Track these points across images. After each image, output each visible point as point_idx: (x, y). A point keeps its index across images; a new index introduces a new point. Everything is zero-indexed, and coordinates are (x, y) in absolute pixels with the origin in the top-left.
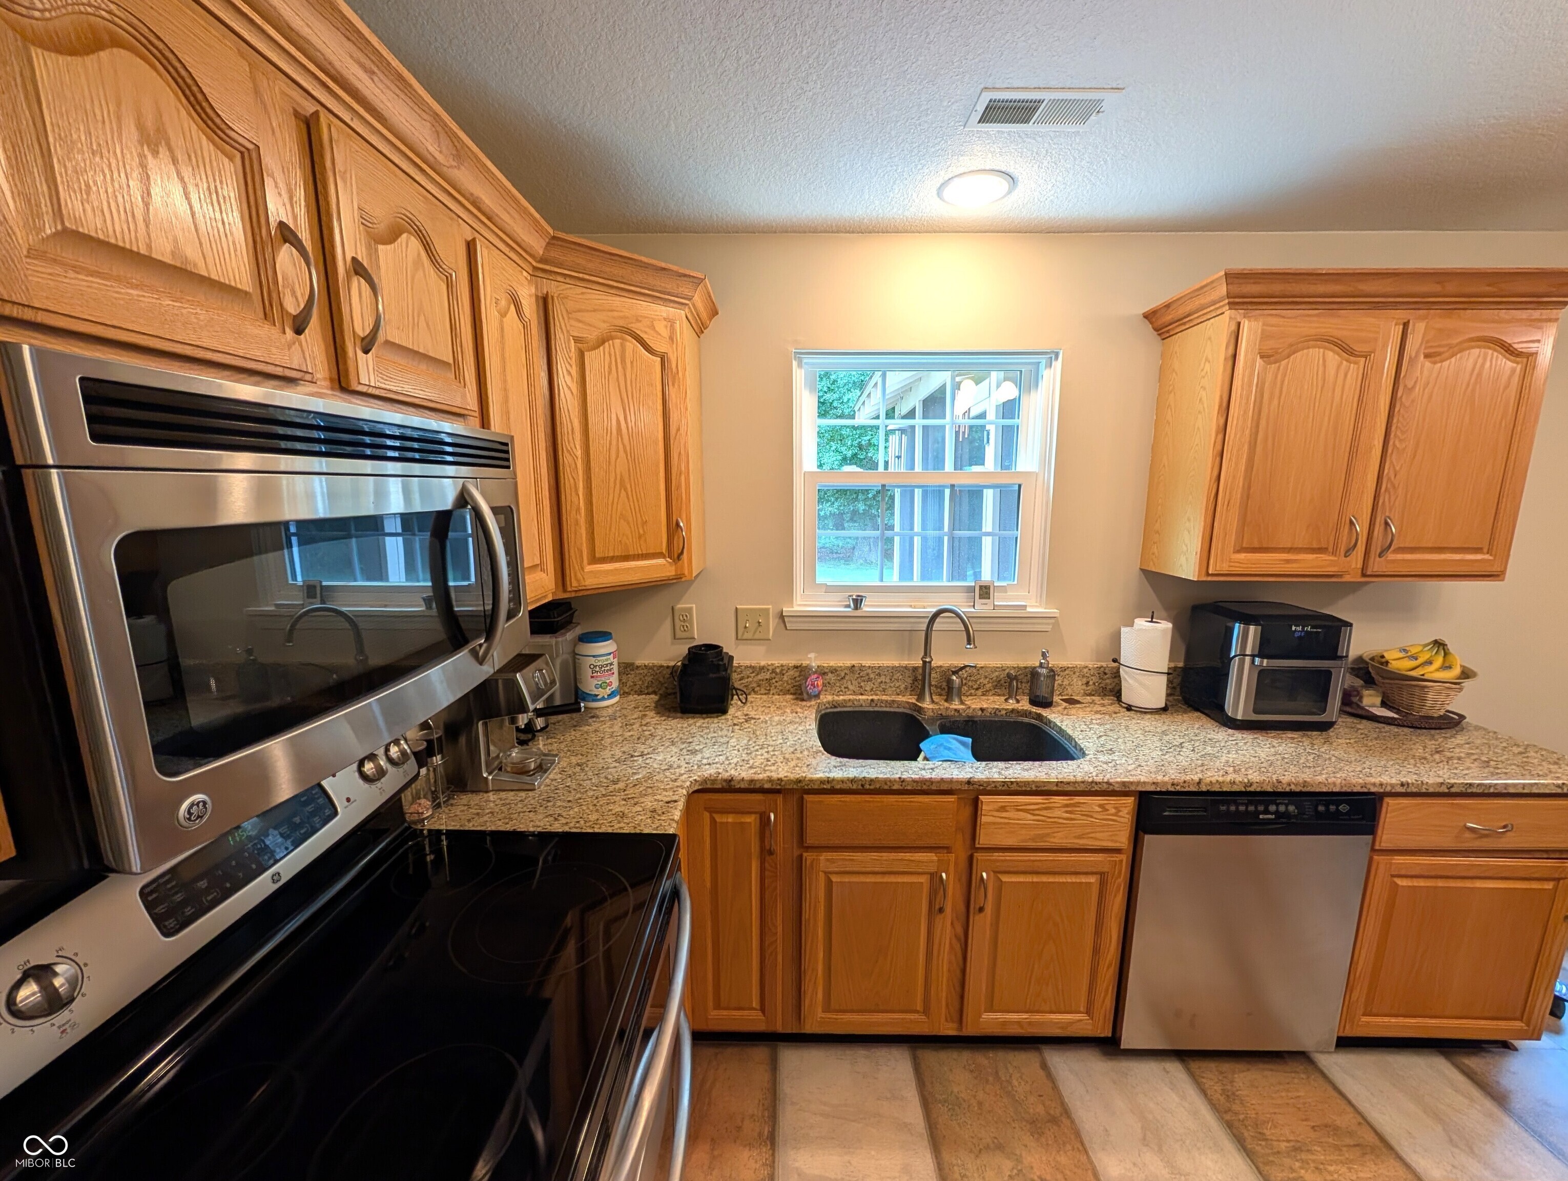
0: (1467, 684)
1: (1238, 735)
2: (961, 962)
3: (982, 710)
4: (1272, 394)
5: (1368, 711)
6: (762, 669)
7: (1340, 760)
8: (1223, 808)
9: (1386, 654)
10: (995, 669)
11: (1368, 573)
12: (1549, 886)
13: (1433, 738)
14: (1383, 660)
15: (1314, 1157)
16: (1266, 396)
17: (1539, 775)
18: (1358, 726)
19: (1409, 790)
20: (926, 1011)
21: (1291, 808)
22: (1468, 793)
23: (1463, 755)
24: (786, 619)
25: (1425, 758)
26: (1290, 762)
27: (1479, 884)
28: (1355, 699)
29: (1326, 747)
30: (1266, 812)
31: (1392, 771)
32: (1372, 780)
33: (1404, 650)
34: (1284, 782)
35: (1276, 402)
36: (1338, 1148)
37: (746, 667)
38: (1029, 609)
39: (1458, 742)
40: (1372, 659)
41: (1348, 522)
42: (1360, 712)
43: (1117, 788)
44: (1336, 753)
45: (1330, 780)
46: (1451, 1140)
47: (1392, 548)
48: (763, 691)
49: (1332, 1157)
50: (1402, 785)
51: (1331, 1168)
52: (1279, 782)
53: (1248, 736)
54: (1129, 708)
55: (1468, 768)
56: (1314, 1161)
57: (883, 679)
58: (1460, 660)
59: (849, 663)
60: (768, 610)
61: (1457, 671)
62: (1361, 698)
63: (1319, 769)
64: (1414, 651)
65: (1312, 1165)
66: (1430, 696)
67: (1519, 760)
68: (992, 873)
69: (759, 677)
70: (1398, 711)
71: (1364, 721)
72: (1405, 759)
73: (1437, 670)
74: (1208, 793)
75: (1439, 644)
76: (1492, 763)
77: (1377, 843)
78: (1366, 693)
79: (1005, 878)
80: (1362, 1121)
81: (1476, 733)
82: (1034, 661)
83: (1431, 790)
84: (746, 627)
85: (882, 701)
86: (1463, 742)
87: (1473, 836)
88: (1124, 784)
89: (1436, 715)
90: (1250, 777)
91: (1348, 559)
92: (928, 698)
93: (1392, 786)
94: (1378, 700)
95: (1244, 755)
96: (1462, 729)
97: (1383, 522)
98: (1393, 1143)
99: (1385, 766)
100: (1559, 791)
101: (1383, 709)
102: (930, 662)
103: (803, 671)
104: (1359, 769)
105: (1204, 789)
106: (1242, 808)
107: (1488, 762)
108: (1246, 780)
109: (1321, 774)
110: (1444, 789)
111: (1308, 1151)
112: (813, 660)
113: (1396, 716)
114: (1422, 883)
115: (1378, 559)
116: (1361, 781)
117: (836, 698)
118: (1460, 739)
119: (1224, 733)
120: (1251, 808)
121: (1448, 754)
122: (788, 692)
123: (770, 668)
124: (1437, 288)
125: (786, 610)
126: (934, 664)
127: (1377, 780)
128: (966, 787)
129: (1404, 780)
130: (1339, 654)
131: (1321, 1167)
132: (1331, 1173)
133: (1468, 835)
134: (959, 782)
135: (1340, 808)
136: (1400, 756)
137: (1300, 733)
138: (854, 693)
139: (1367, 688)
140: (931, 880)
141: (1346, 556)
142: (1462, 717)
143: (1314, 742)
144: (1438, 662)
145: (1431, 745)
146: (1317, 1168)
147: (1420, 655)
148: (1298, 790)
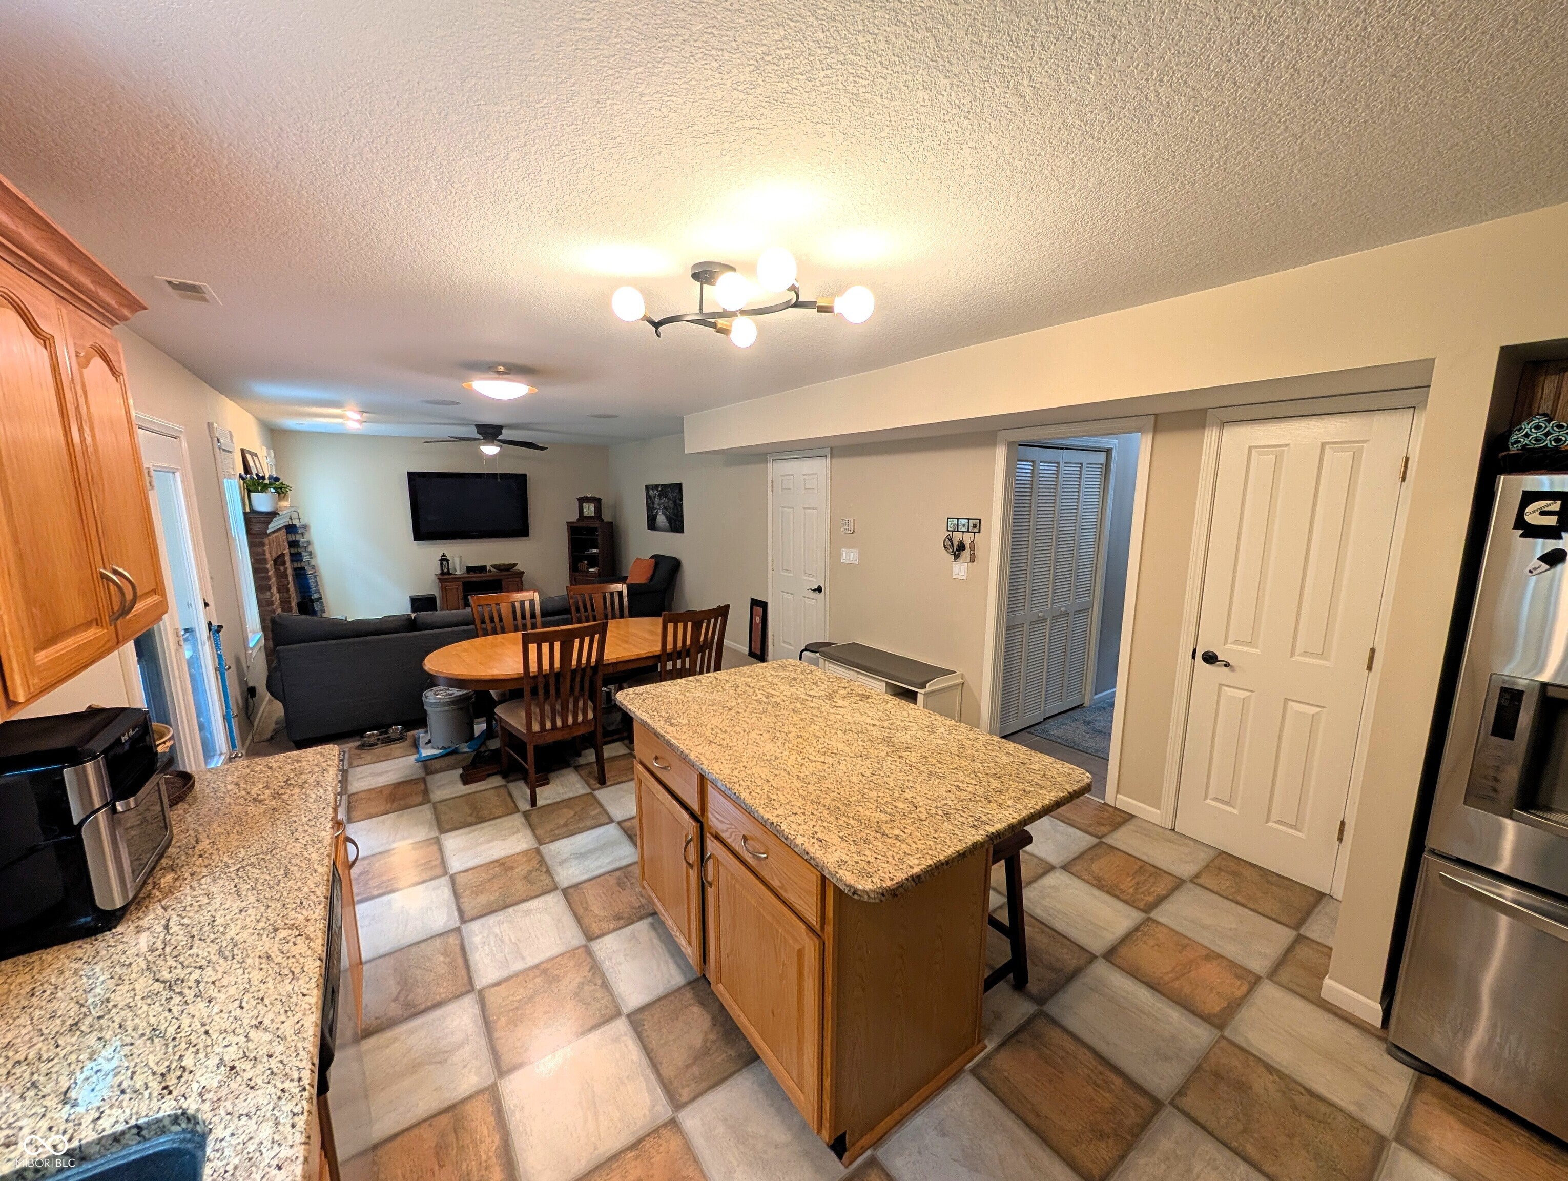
11: (120, 640)
15: (474, 1169)
36: (461, 1148)
41: (99, 578)
46: (440, 1062)
49: (471, 1153)
51: (484, 1157)
56: (479, 1170)
65: (483, 1172)
80: (429, 1122)
98: (448, 1103)
111: (468, 1175)
131: (484, 1164)
132: (489, 1158)
146: (486, 1169)
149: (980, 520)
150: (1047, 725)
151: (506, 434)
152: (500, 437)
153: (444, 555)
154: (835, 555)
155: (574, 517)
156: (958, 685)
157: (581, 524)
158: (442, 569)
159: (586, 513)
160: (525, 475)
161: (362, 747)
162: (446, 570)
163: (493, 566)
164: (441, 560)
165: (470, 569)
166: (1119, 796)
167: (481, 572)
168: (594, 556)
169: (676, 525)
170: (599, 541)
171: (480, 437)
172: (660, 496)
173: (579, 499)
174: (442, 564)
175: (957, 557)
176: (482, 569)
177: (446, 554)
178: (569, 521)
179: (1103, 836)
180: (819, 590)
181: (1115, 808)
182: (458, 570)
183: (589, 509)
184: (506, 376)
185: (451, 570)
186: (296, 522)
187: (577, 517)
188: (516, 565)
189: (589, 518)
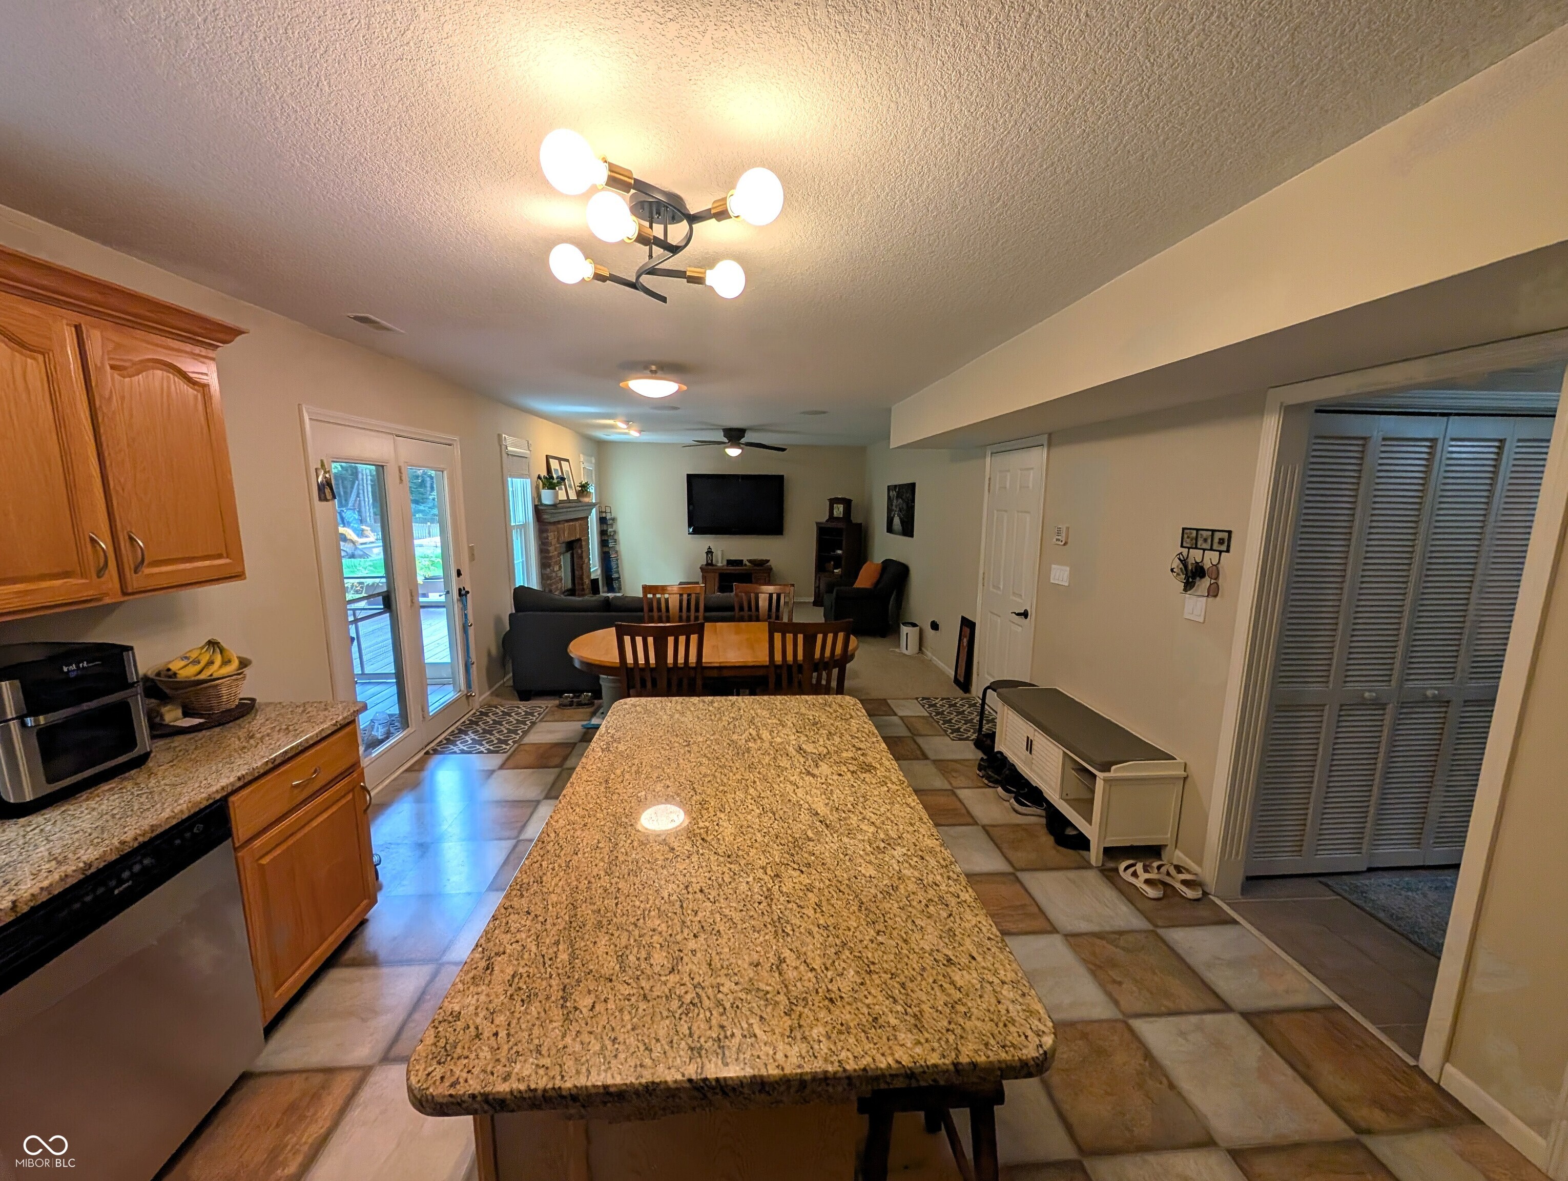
0: (247, 671)
1: (37, 819)
5: (174, 726)
7: (174, 785)
8: (63, 914)
9: (171, 666)
11: (130, 591)
12: (350, 796)
13: (241, 727)
14: (170, 673)
17: (322, 723)
18: (173, 745)
19: (246, 780)
21: (147, 862)
22: (288, 758)
23: (269, 731)
25: (244, 747)
26: (125, 816)
27: (314, 824)
28: (158, 720)
29: (153, 781)
30: (121, 882)
31: (226, 771)
32: (214, 789)
33: (186, 658)
34: (127, 839)
36: (303, 1119)
39: (260, 722)
40: (158, 674)
41: (88, 540)
42: (167, 731)
44: (167, 781)
45: (176, 811)
47: (146, 563)
50: (239, 779)
52: (123, 843)
53: (53, 814)
55: (278, 740)
58: (234, 653)
61: (235, 664)
62: (162, 716)
63: (158, 805)
64: (194, 655)
66: (224, 691)
67: (305, 717)
70: (200, 716)
71: (176, 738)
72: (230, 756)
73: (221, 667)
74: (33, 910)
75: (213, 644)
76: (291, 728)
77: (236, 841)
78: (164, 710)
81: (268, 709)
83: (262, 771)
86: (263, 721)
87: (299, 790)
89: (233, 707)
90: (84, 858)
91: (102, 579)
93: (232, 784)
94: (179, 712)
95: (61, 838)
96: (257, 711)
97: (127, 537)
99: (217, 771)
100: (336, 728)
101: (187, 719)
104: (197, 785)
105: (26, 909)
106: (88, 898)
107: (287, 729)
108: (81, 865)
109: (163, 809)
110: (270, 765)
113: (202, 721)
114: (278, 851)
115: (134, 576)
116: (204, 795)
118: (260, 719)
119: (14, 828)
120: (101, 890)
121: (259, 736)
127: (218, 787)
129: (239, 774)
130: (130, 681)
133: (296, 791)
135: (195, 830)
136: (224, 755)
137: (116, 779)
139: (165, 704)
141: (99, 577)
142: (253, 700)
143: (138, 781)
144: (218, 659)
145: (242, 733)
147: (200, 658)
148: (146, 839)
149: (1230, 532)
150: (1370, 881)
151: (749, 437)
152: (743, 441)
153: (710, 548)
154: (1043, 573)
155: (824, 518)
156: (1176, 778)
157: (830, 525)
158: (707, 561)
159: (835, 514)
160: (783, 476)
161: (561, 706)
162: (710, 562)
163: (750, 561)
164: (707, 553)
165: (730, 562)
166: (1449, 1067)
167: (737, 565)
168: (839, 557)
169: (908, 530)
170: (844, 543)
171: (726, 440)
172: (897, 497)
173: (830, 500)
174: (707, 556)
175: (1189, 585)
176: (740, 562)
177: (712, 547)
178: (819, 521)
179: (1369, 1132)
180: (1025, 614)
181: (1437, 1086)
182: (720, 562)
183: (839, 510)
184: (658, 375)
185: (714, 562)
186: (604, 515)
187: (827, 517)
188: (768, 561)
189: (838, 519)
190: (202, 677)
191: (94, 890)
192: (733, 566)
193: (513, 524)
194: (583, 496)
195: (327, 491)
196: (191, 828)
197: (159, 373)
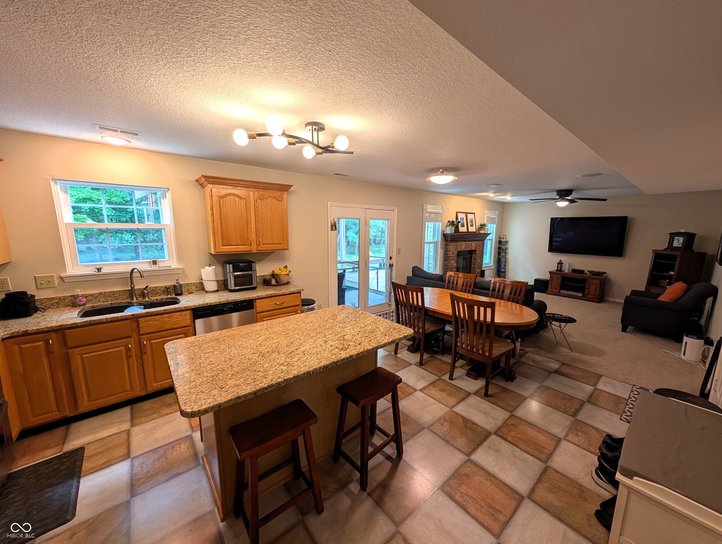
1: (231, 293)
2: (142, 371)
3: (157, 300)
4: (223, 207)
5: (272, 284)
6: (53, 299)
8: (214, 309)
10: (162, 287)
11: (258, 250)
16: (222, 207)
19: (259, 297)
20: (132, 389)
21: (232, 306)
22: (273, 296)
24: (64, 279)
30: (226, 308)
34: (229, 300)
35: (224, 209)
37: (44, 299)
38: (172, 267)
42: (270, 284)
43: (183, 309)
45: (241, 298)
47: (261, 244)
48: (55, 307)
53: (233, 293)
54: (207, 292)
57: (116, 295)
59: (99, 292)
60: (53, 276)
61: (288, 272)
62: (271, 281)
68: (148, 341)
69: (52, 302)
70: (278, 283)
73: (285, 272)
75: (286, 267)
77: (255, 311)
79: (152, 341)
82: (174, 283)
83: (264, 296)
84: (41, 283)
85: (116, 303)
87: (277, 305)
88: (185, 307)
89: (285, 283)
91: (251, 247)
92: (135, 299)
94: (275, 281)
100: (290, 293)
101: (275, 283)
102: (134, 287)
103: (75, 297)
108: (219, 301)
109: (239, 297)
112: (79, 292)
115: (259, 247)
116: (248, 297)
117: (94, 305)
122: (69, 306)
123: (58, 298)
124: (257, 185)
125: (63, 275)
126: (136, 288)
127: (252, 296)
128: (132, 317)
130: (253, 270)
133: (275, 306)
134: (129, 315)
138: (104, 302)
139: (273, 279)
140: (126, 348)
144: (285, 270)
147: (282, 269)
148: (233, 301)
153: (561, 261)
155: (663, 246)
157: (669, 252)
158: (557, 268)
159: (675, 244)
160: (626, 217)
162: (559, 269)
163: (589, 271)
164: (559, 263)
165: (574, 271)
167: (579, 273)
168: (670, 277)
170: (678, 266)
171: (558, 197)
173: (671, 234)
174: (558, 266)
176: (582, 272)
177: (562, 260)
178: (658, 249)
182: (566, 269)
183: (678, 242)
184: (444, 173)
185: (563, 269)
186: (502, 240)
187: (666, 246)
188: (605, 273)
189: (677, 248)
190: (281, 274)
191: (221, 307)
192: (575, 273)
193: (426, 241)
194: (481, 230)
195: (334, 228)
196: (244, 303)
197: (270, 200)
